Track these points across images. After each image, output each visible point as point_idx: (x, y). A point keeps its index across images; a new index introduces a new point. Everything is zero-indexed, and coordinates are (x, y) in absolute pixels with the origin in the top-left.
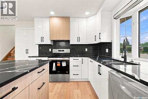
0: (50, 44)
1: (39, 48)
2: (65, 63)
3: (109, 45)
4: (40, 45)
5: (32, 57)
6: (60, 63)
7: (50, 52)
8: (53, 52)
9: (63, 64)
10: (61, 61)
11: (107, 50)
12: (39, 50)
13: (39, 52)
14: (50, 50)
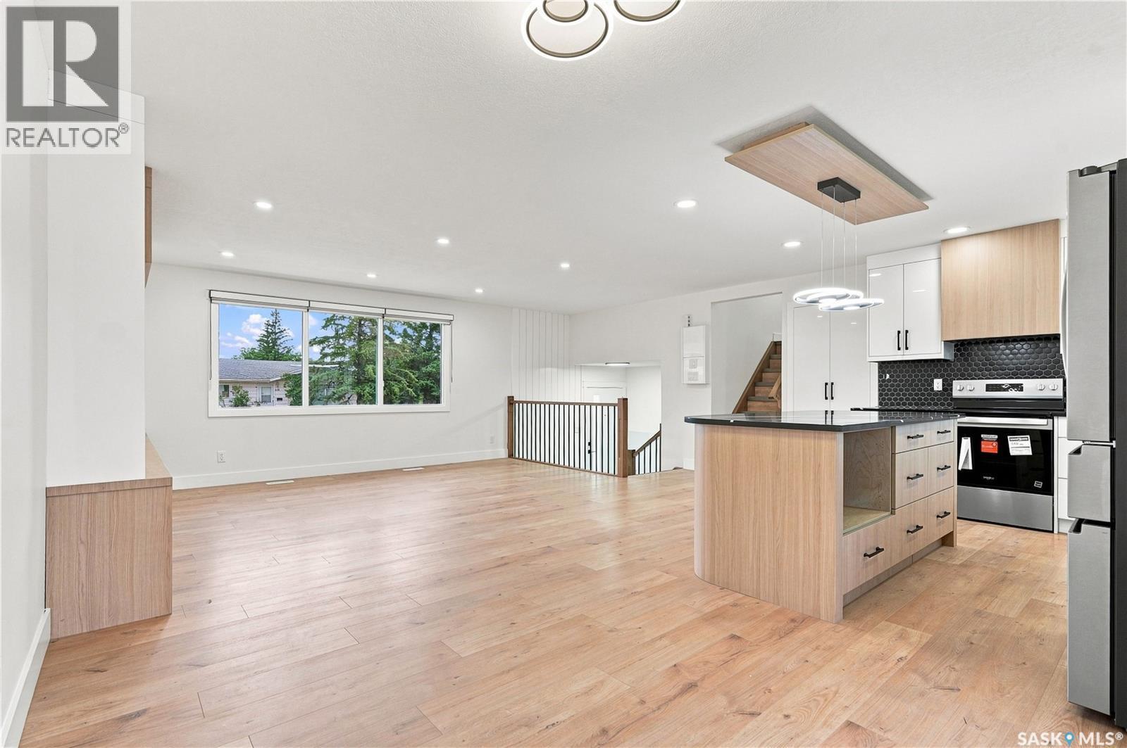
0: (942, 356)
1: (880, 377)
2: (1028, 443)
4: (884, 366)
5: (865, 410)
6: (998, 440)
7: (937, 393)
8: (956, 394)
9: (1011, 444)
10: (1003, 434)
12: (880, 386)
13: (880, 395)
14: (938, 384)
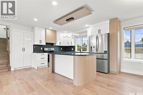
3: (74, 47)
11: (73, 49)
